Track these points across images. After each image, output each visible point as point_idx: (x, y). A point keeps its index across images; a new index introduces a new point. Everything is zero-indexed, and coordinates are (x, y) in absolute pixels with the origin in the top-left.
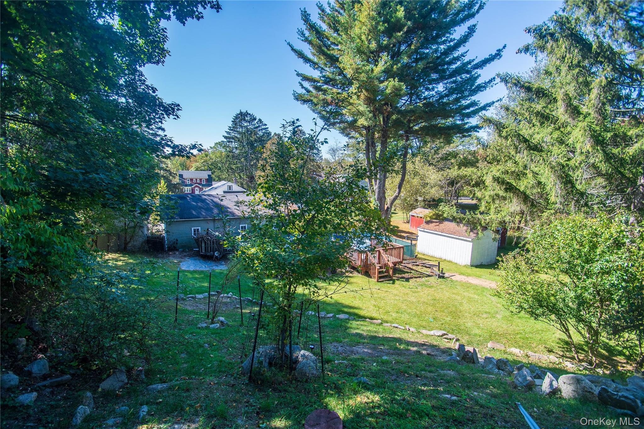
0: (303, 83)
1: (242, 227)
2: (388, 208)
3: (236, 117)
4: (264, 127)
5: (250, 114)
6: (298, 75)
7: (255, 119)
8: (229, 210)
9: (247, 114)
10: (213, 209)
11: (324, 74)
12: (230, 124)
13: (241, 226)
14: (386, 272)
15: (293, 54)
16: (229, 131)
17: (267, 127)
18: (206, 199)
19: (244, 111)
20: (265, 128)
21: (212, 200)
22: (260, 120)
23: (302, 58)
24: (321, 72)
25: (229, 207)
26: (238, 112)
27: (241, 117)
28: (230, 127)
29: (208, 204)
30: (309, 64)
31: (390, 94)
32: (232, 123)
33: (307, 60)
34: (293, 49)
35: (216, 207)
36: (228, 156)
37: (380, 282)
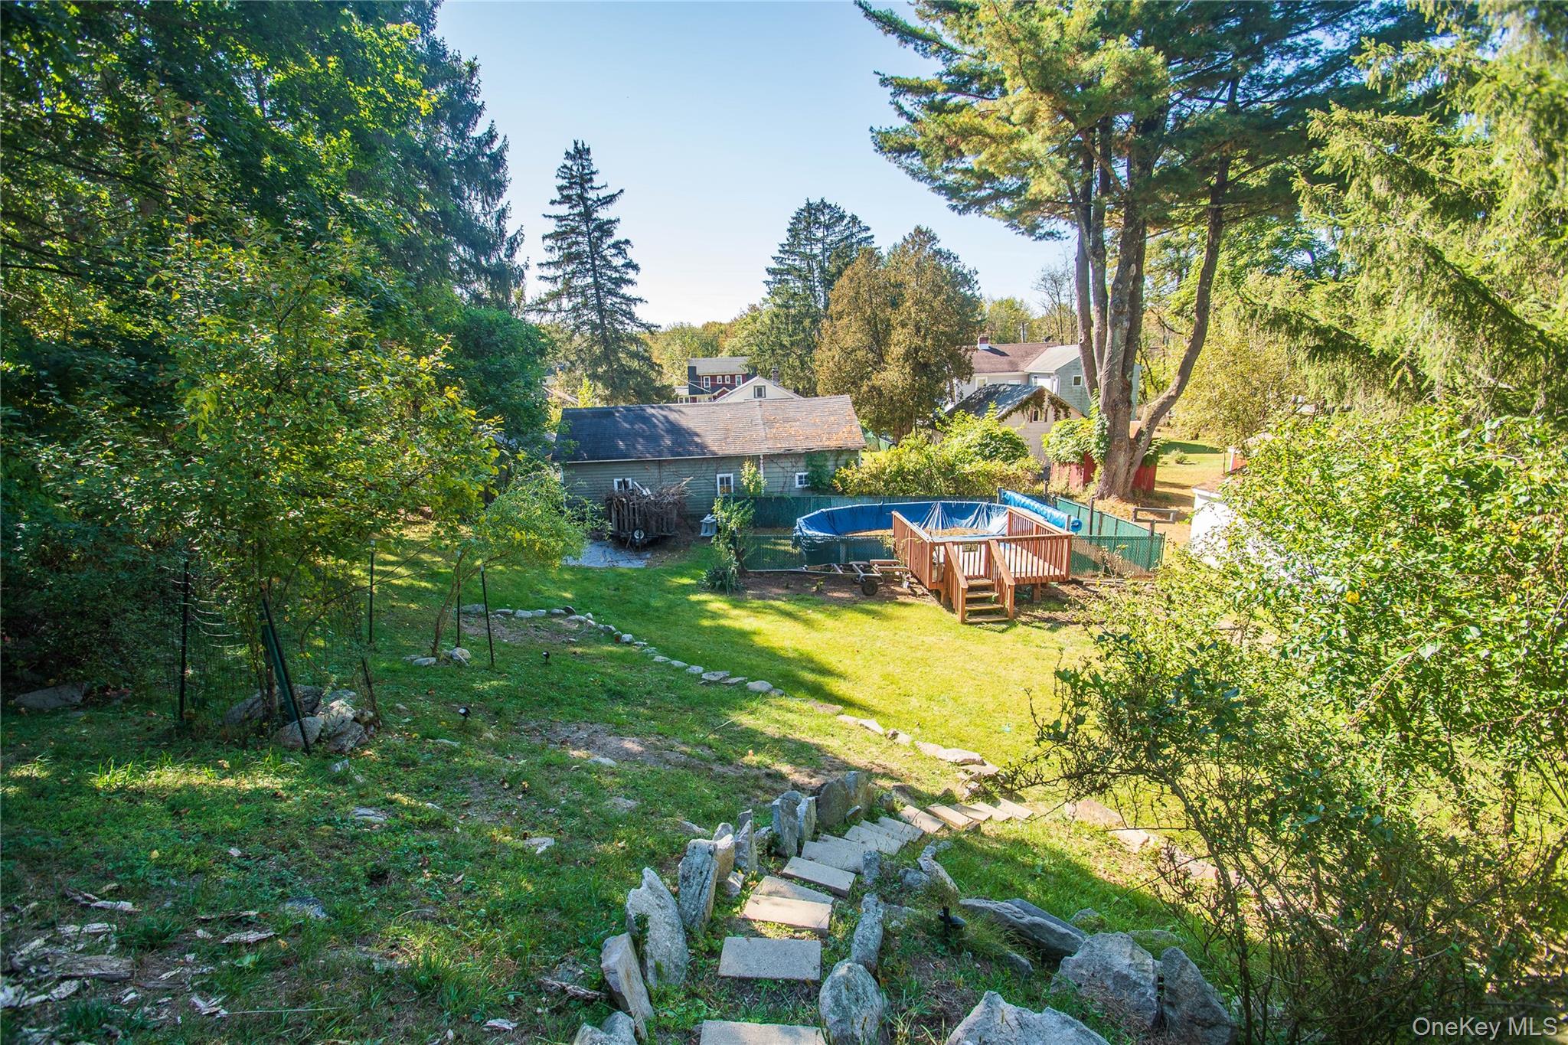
0: (901, 100)
1: (722, 480)
2: (1140, 433)
3: (797, 219)
4: (864, 235)
5: (829, 206)
6: (884, 82)
7: (842, 217)
8: (696, 439)
9: (824, 205)
10: (663, 437)
11: (955, 63)
12: (784, 237)
13: (719, 476)
14: (997, 601)
15: (871, 26)
16: (778, 254)
17: (869, 234)
18: (653, 415)
19: (815, 200)
20: (866, 239)
21: (665, 417)
22: (854, 218)
23: (895, 31)
24: (946, 61)
25: (698, 431)
26: (803, 206)
27: (812, 216)
28: (782, 245)
29: (655, 426)
30: (911, 46)
31: (1114, 89)
32: (787, 234)
33: (907, 35)
34: (870, 14)
35: (668, 431)
36: (777, 316)
37: (971, 624)
